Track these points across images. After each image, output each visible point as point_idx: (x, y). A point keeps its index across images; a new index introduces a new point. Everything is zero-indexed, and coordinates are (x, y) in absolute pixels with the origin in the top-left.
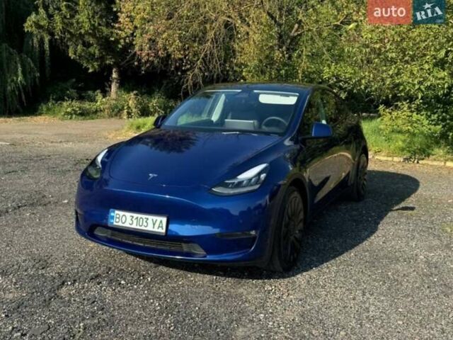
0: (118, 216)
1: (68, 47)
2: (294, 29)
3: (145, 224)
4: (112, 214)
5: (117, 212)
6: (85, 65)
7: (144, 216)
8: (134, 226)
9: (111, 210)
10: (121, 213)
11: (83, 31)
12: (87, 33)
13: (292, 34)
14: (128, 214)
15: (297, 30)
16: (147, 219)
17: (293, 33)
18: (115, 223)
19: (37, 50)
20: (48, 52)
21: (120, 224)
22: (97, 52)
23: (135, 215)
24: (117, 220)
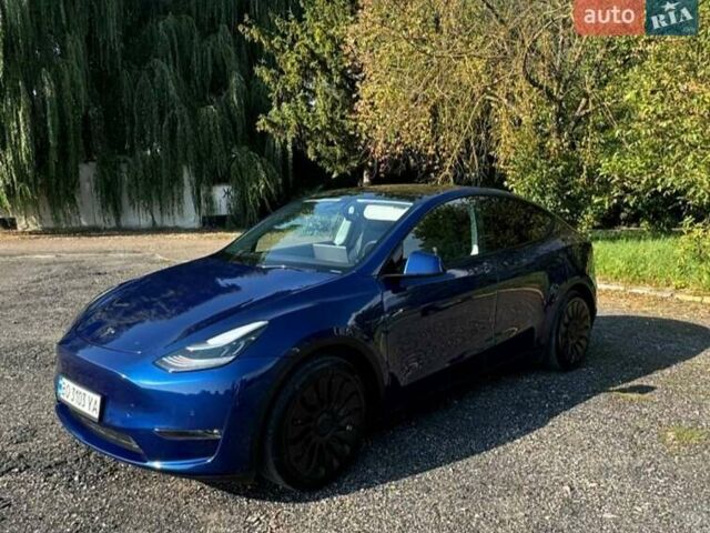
0: (64, 386)
1: (307, 147)
2: (581, 106)
4: (61, 382)
5: (64, 380)
6: (328, 169)
8: (74, 403)
10: (67, 382)
11: (319, 127)
12: (324, 128)
13: (577, 114)
14: (71, 386)
15: (584, 108)
16: (85, 395)
17: (579, 112)
18: (62, 395)
19: (279, 152)
20: (291, 154)
21: (65, 397)
22: (338, 152)
23: (76, 388)
24: (64, 392)
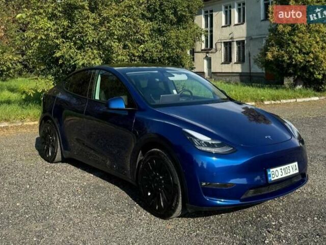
0: (273, 173)
3: (289, 171)
4: (269, 173)
5: (271, 170)
7: (287, 166)
8: (284, 176)
9: (268, 170)
10: (274, 170)
14: (278, 169)
16: (289, 167)
18: (272, 179)
21: (276, 178)
23: (283, 167)
24: (273, 176)
